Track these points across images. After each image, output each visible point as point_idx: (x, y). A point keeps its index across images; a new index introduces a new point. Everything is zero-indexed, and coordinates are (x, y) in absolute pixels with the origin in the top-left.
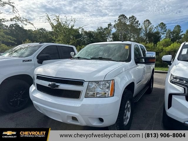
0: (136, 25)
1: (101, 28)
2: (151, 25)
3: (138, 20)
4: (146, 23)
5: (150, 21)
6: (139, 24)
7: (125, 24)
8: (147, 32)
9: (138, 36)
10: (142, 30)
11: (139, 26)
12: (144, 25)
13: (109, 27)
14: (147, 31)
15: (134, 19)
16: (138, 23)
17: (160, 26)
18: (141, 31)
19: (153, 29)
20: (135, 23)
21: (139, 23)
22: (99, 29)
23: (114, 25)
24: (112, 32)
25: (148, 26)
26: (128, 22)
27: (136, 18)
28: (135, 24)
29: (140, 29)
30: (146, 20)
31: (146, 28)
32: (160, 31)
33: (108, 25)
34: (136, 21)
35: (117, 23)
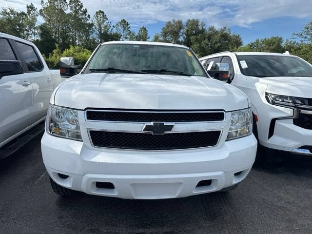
0: (84, 17)
1: (12, 11)
2: (107, 21)
3: (86, 9)
4: (99, 16)
5: (105, 14)
6: (89, 16)
7: (62, 11)
8: (102, 32)
9: (88, 35)
10: (94, 27)
11: (88, 20)
12: (97, 20)
13: (29, 12)
14: (101, 30)
15: (79, 5)
16: (86, 14)
17: (121, 24)
18: (93, 29)
19: (111, 28)
20: (80, 12)
21: (87, 14)
22: (7, 13)
23: (41, 11)
24: (37, 24)
25: (104, 21)
26: (69, 9)
27: (82, 4)
28: (82, 15)
29: (91, 25)
30: (98, 11)
31: (100, 25)
32: (122, 34)
33: (28, 7)
34: (82, 9)
35: (45, 6)
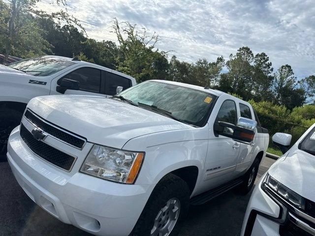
0: (266, 70)
1: (205, 62)
2: (292, 76)
3: (271, 63)
4: (284, 70)
5: (292, 68)
6: (272, 70)
7: (247, 64)
8: (283, 86)
9: (265, 88)
10: (274, 80)
11: (269, 73)
12: (281, 73)
13: (218, 62)
14: (282, 84)
15: (264, 59)
16: (269, 68)
17: (307, 80)
18: (273, 82)
19: (295, 84)
20: (264, 65)
21: (271, 67)
22: (201, 63)
23: (228, 62)
24: (221, 73)
25: (287, 76)
26: (253, 62)
27: (268, 58)
28: (265, 67)
29: (271, 78)
30: (285, 65)
31: (282, 79)
32: (306, 90)
33: (218, 59)
34: (267, 63)
35: (233, 59)
